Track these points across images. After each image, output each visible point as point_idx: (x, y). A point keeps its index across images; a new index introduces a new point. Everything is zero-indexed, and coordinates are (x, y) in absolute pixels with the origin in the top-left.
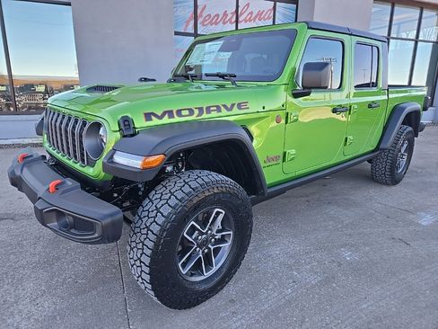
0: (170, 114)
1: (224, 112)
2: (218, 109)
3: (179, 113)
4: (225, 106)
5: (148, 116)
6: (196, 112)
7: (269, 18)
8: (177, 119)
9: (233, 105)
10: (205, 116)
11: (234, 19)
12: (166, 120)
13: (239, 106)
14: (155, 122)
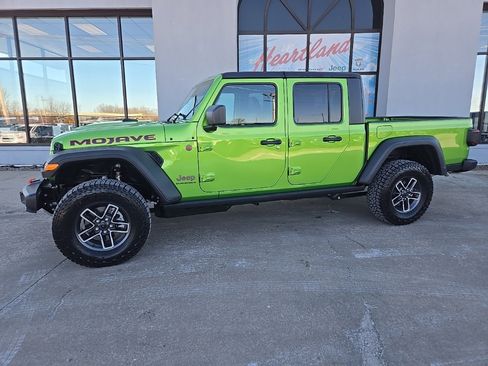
0: (88, 142)
1: (132, 141)
2: (127, 139)
3: (94, 141)
4: (133, 138)
5: (72, 143)
6: (108, 141)
7: (345, 50)
8: (92, 145)
9: (140, 137)
10: (114, 143)
11: (305, 55)
12: (84, 145)
13: (146, 138)
14: (77, 146)
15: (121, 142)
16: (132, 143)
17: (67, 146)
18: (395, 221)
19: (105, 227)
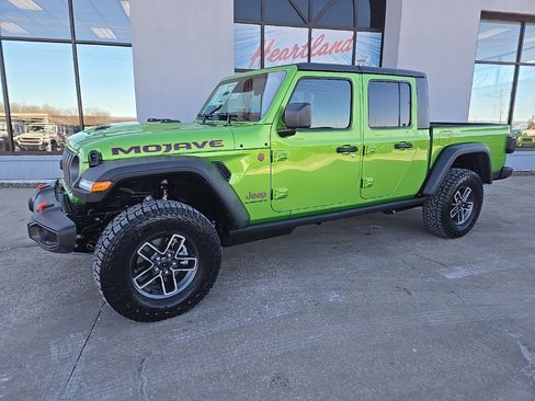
0: (137, 149)
1: (194, 148)
2: (188, 146)
3: (146, 149)
4: (195, 144)
5: (115, 151)
6: (164, 148)
7: (348, 49)
8: (143, 154)
9: (205, 143)
10: (172, 152)
11: (306, 52)
12: (132, 154)
13: (212, 144)
14: (121, 155)
15: (181, 151)
16: (194, 152)
17: (107, 156)
18: (453, 233)
19: (168, 265)
